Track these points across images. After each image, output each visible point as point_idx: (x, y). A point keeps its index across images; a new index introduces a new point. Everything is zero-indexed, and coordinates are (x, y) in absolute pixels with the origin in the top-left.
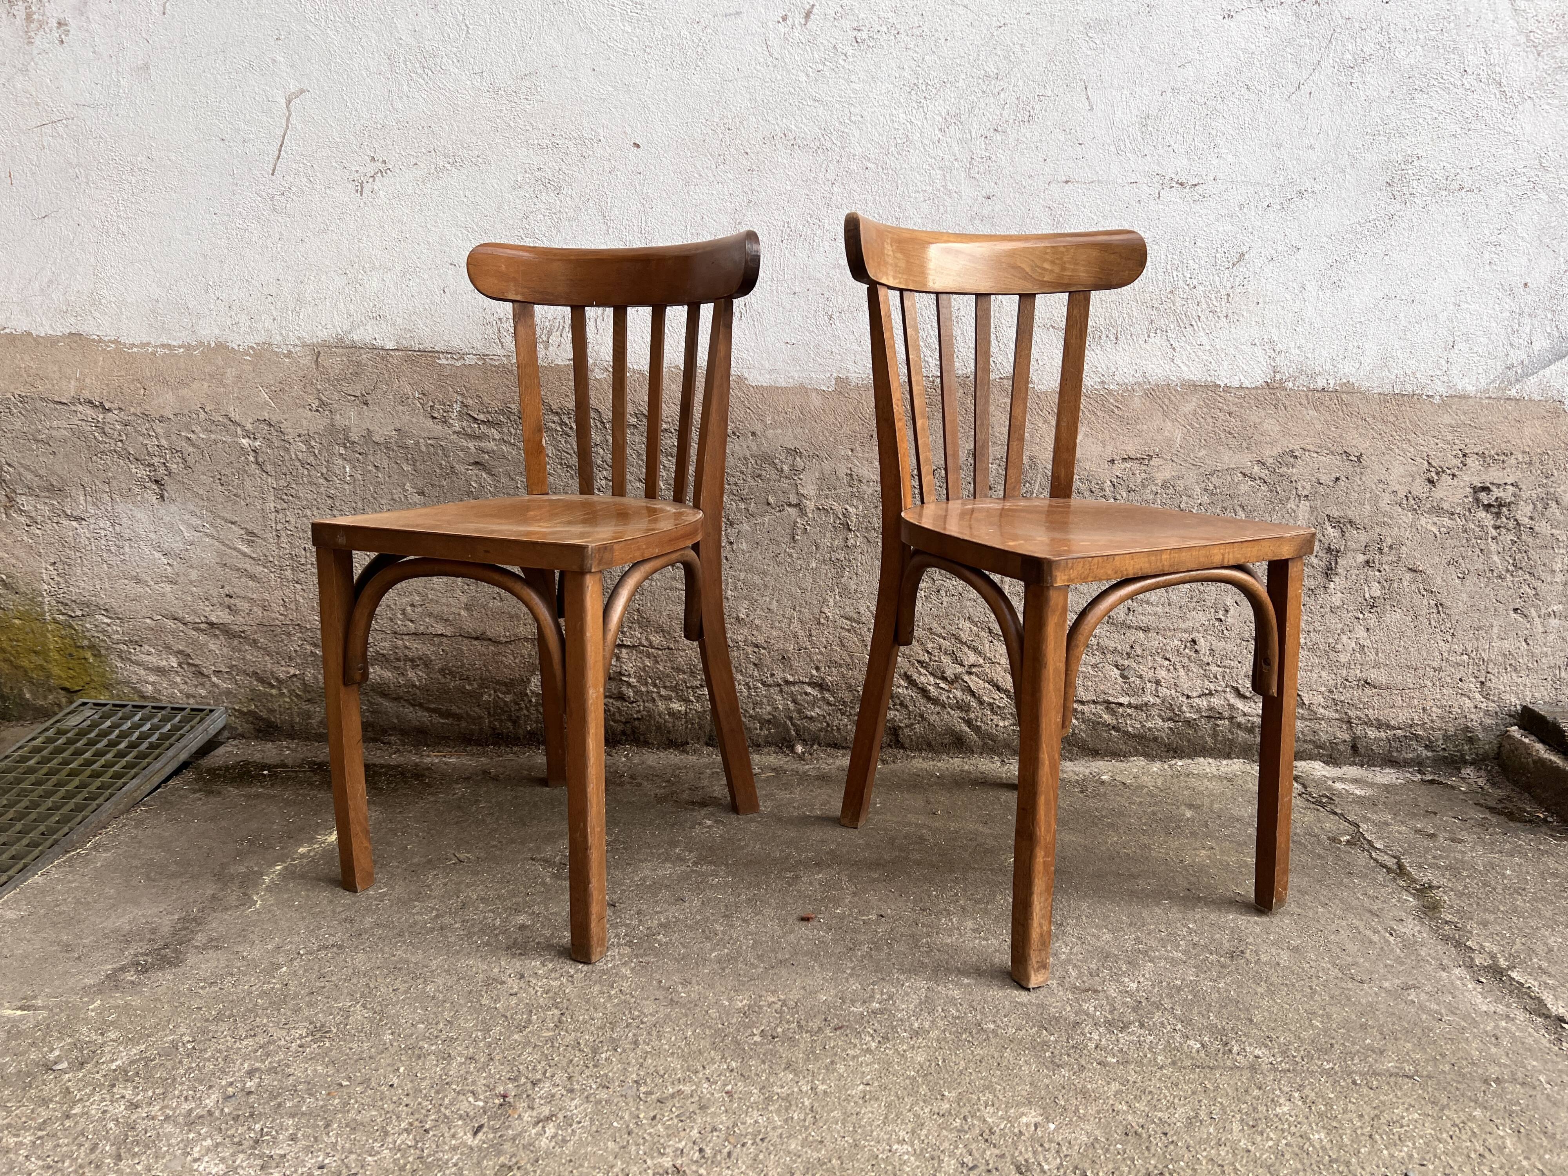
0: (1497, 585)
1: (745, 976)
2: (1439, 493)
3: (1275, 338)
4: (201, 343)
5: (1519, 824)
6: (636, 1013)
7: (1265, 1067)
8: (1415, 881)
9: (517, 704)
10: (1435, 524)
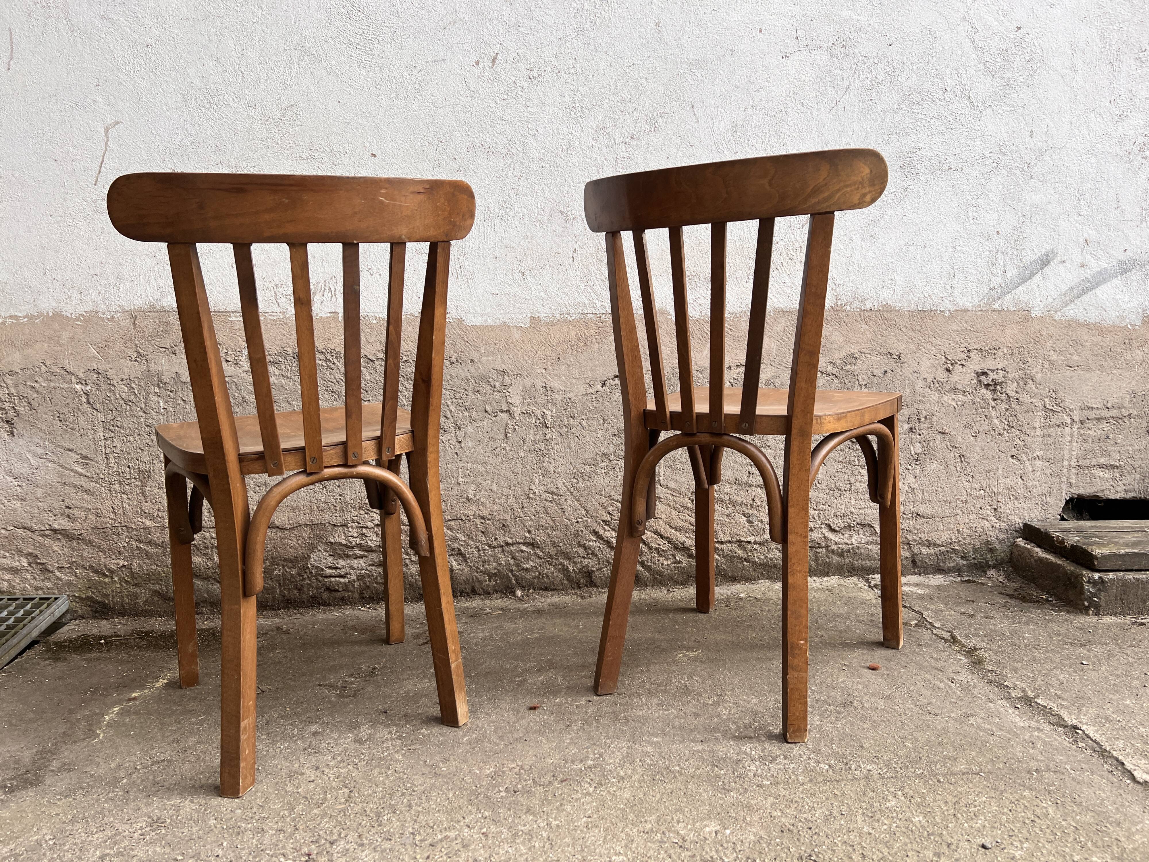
0: (998, 440)
1: (490, 751)
2: (955, 378)
3: (835, 276)
4: (42, 314)
5: (1030, 604)
6: (409, 785)
7: (875, 777)
8: (964, 646)
9: (300, 575)
10: (953, 399)
